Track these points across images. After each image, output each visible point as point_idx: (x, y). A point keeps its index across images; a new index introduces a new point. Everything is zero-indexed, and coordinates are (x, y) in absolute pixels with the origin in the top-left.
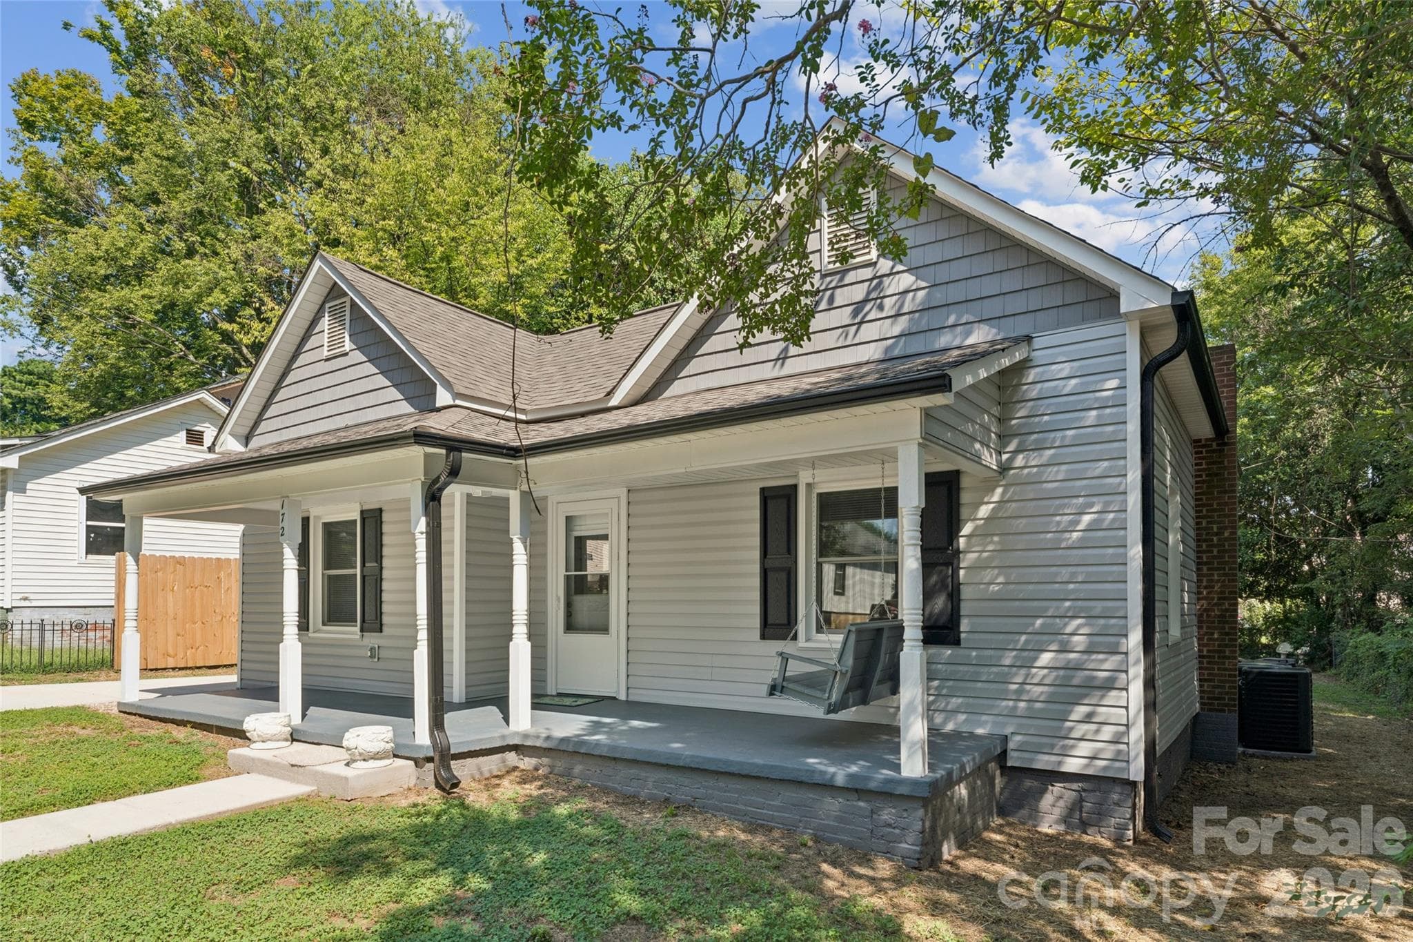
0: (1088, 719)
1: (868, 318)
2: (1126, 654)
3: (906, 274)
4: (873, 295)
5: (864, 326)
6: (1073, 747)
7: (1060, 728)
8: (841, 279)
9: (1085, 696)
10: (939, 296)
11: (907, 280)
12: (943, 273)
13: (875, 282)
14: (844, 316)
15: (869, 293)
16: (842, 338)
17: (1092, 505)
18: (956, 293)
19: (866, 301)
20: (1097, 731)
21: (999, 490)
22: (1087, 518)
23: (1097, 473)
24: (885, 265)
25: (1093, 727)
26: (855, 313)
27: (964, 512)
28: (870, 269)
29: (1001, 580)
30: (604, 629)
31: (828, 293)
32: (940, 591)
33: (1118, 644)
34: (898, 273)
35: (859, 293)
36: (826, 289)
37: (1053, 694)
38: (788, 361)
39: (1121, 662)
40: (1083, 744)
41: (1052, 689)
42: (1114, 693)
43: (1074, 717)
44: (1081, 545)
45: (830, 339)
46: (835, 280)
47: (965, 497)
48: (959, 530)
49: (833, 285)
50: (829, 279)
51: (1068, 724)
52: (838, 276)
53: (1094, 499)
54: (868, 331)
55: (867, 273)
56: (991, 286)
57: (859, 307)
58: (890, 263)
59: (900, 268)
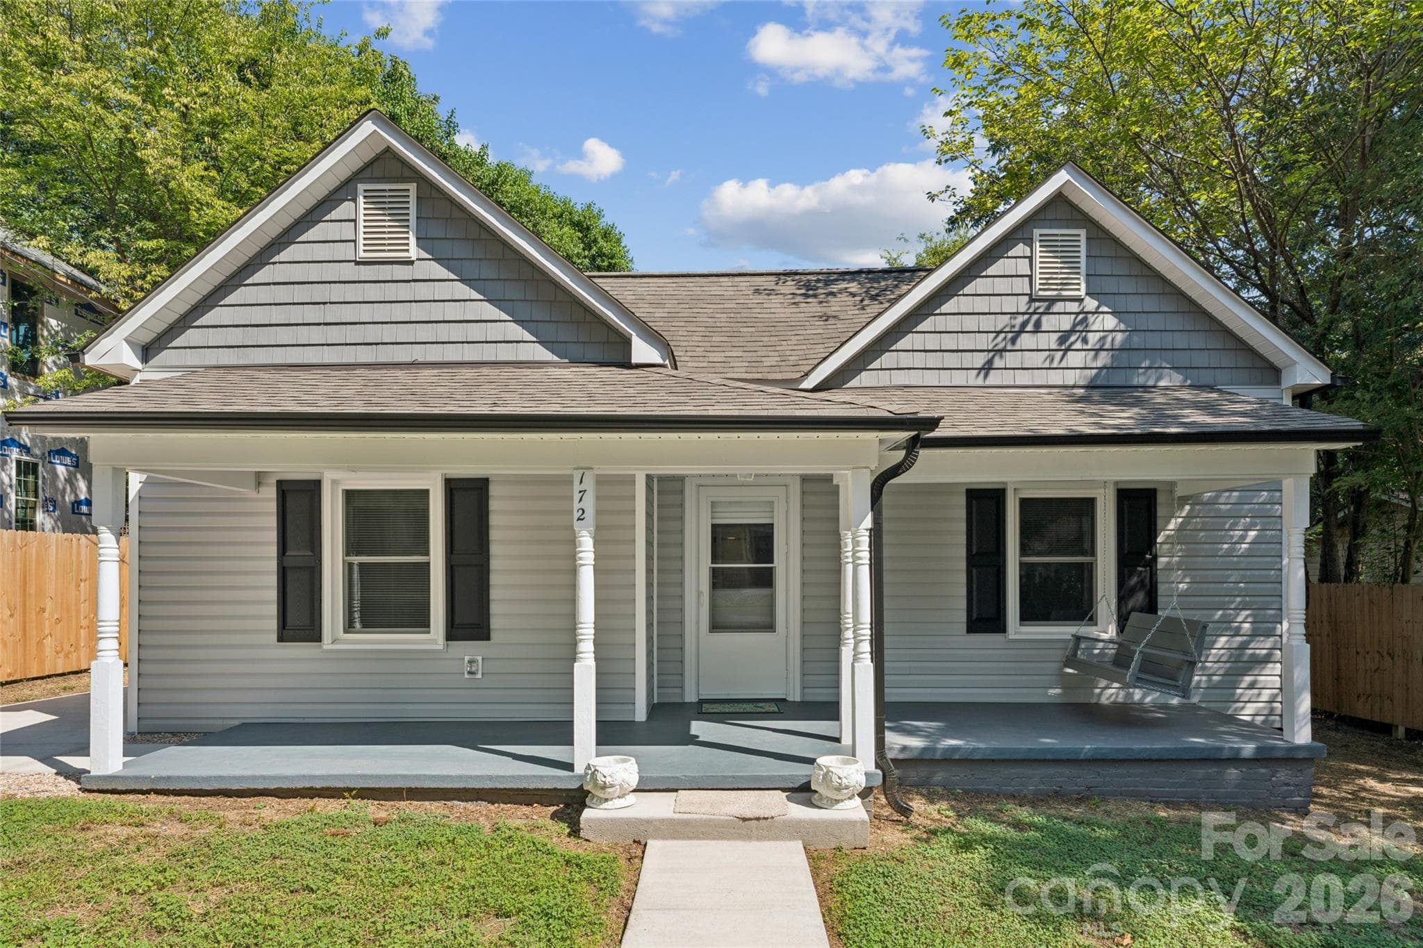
0: (1252, 686)
1: (1073, 347)
2: (1281, 636)
3: (1109, 316)
4: (1079, 328)
5: (1070, 353)
6: (1243, 708)
7: (1234, 694)
8: (1048, 308)
9: (1250, 669)
10: (1137, 340)
11: (1110, 322)
12: (1143, 321)
13: (1081, 316)
14: (1052, 341)
15: (1075, 325)
16: (1048, 361)
17: (1256, 524)
18: (1154, 341)
19: (1072, 331)
20: (1259, 694)
21: (1187, 507)
22: (1252, 534)
23: (1261, 500)
24: (1091, 304)
25: (1256, 691)
26: (1062, 340)
27: (1160, 522)
28: (1077, 304)
29: (1187, 580)
30: (770, 627)
31: (1035, 317)
32: (1140, 589)
33: (1275, 628)
34: (1103, 313)
35: (1066, 323)
36: (1034, 313)
37: (1230, 668)
38: (992, 372)
39: (1276, 642)
40: (1249, 705)
41: (1228, 665)
42: (1270, 665)
43: (1244, 685)
44: (1248, 554)
45: (1038, 359)
46: (1042, 306)
47: (1161, 511)
48: (1156, 537)
49: (1041, 310)
50: (1037, 304)
51: (1239, 691)
52: (1046, 304)
53: (1258, 521)
54: (1074, 359)
55: (1074, 307)
56: (1181, 341)
57: (1064, 337)
58: (1096, 303)
59: (1105, 309)
